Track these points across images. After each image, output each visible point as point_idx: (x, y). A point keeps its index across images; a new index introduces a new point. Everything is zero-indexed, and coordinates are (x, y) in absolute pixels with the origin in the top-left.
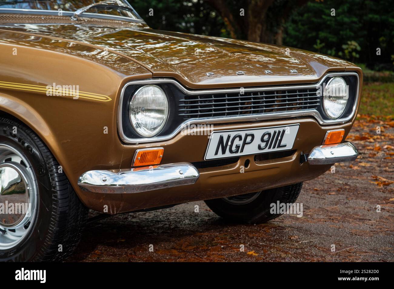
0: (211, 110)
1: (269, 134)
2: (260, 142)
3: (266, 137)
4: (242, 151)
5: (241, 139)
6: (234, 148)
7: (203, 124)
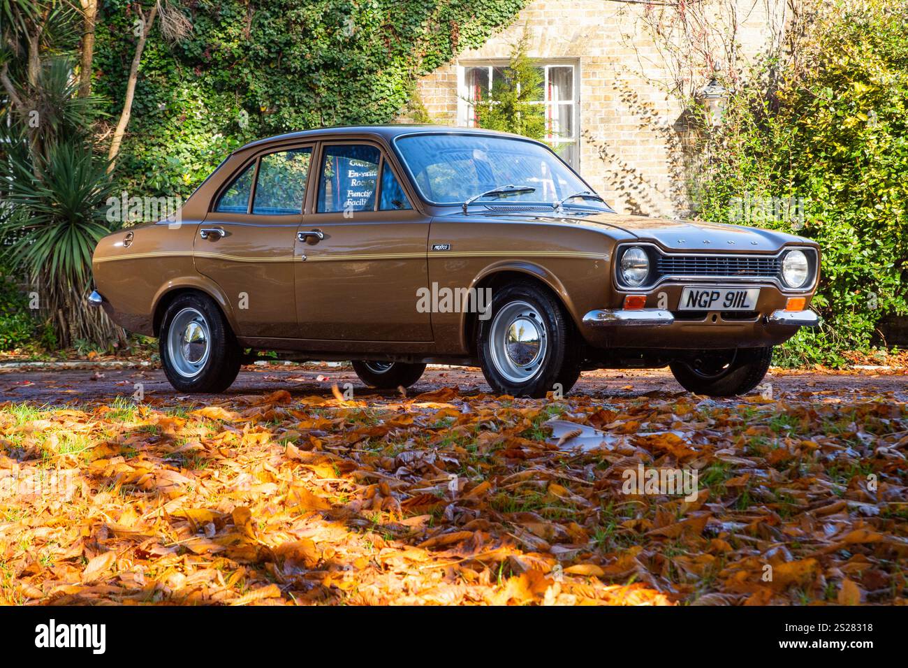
0: (683, 269)
1: (733, 294)
2: (725, 300)
3: (730, 296)
4: (709, 306)
5: (708, 295)
6: (702, 303)
7: (676, 281)
